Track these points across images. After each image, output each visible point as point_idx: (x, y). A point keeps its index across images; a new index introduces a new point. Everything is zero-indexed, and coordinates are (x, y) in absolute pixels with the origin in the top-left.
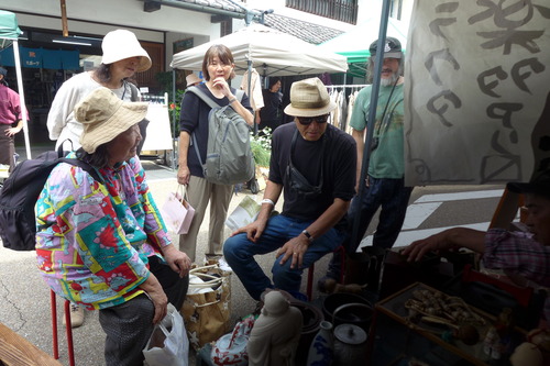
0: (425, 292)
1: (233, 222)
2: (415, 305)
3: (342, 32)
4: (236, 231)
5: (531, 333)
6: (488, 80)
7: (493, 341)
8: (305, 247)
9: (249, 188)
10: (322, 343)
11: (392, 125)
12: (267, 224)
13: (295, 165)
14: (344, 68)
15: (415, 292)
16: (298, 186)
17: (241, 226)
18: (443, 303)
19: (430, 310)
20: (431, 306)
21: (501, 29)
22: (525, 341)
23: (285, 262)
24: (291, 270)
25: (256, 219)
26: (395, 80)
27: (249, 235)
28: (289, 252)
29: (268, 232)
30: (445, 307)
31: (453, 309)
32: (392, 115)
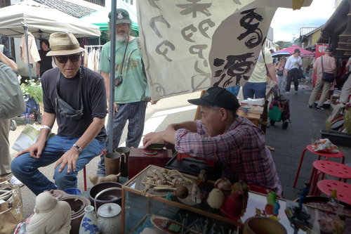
0: (154, 171)
1: (19, 146)
2: (149, 181)
3: (95, 11)
4: (21, 152)
5: (216, 183)
6: (187, 33)
7: (196, 193)
8: (77, 156)
9: (36, 120)
10: (87, 222)
11: (130, 67)
12: (46, 144)
13: (61, 97)
14: (99, 34)
15: (149, 172)
16: (65, 112)
17: (25, 147)
18: (166, 176)
19: (158, 181)
20: (159, 179)
21: (189, 3)
22: (214, 188)
23: (62, 169)
24: (68, 174)
25: (37, 141)
26: (127, 38)
27: (32, 154)
28: (64, 161)
29: (47, 149)
30: (167, 178)
31: (172, 178)
32: (129, 61)
